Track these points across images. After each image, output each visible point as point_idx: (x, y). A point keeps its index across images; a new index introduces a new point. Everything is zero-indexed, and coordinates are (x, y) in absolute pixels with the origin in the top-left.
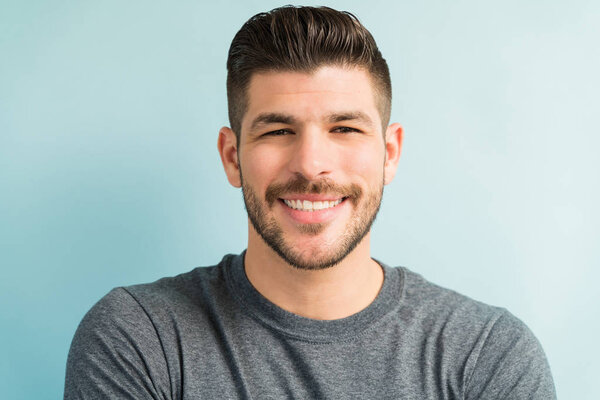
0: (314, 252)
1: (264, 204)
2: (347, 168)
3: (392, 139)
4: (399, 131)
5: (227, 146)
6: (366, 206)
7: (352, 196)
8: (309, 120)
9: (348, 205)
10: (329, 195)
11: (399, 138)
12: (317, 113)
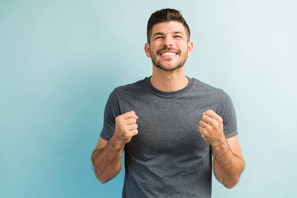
0: (169, 66)
1: (156, 55)
2: (177, 45)
3: (190, 46)
4: (192, 44)
5: (147, 48)
6: (183, 56)
7: (178, 53)
8: (167, 33)
9: (178, 55)
10: (173, 51)
11: (192, 46)
12: (170, 32)
